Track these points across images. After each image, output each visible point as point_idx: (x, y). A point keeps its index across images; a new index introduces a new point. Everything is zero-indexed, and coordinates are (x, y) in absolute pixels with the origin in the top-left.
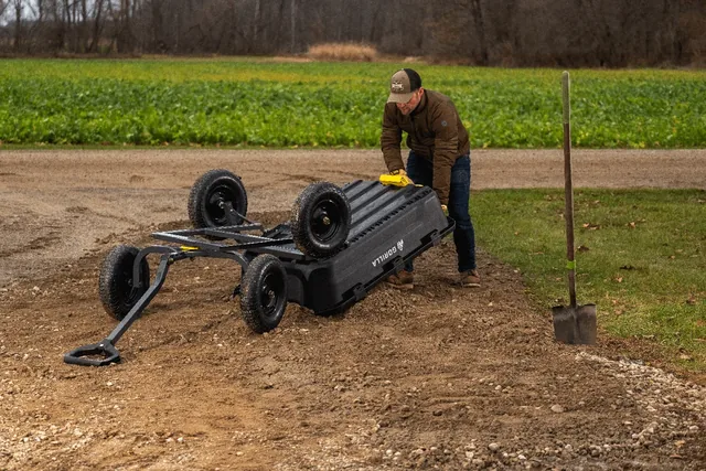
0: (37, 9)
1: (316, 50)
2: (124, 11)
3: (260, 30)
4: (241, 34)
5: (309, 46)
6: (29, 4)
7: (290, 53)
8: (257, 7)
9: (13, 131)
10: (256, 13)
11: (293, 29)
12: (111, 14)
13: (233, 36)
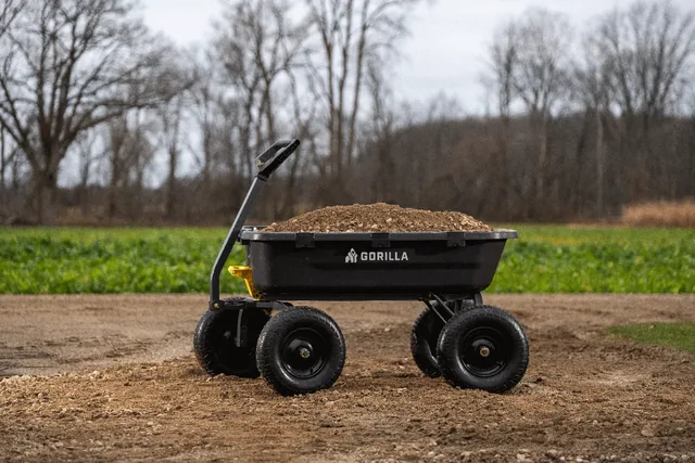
0: (202, 156)
1: (635, 213)
2: (335, 157)
3: (548, 183)
4: (518, 190)
5: (623, 207)
6: (189, 147)
7: (593, 218)
8: (543, 147)
9: (130, 282)
10: (542, 158)
11: (599, 181)
12: (316, 162)
13: (504, 193)
